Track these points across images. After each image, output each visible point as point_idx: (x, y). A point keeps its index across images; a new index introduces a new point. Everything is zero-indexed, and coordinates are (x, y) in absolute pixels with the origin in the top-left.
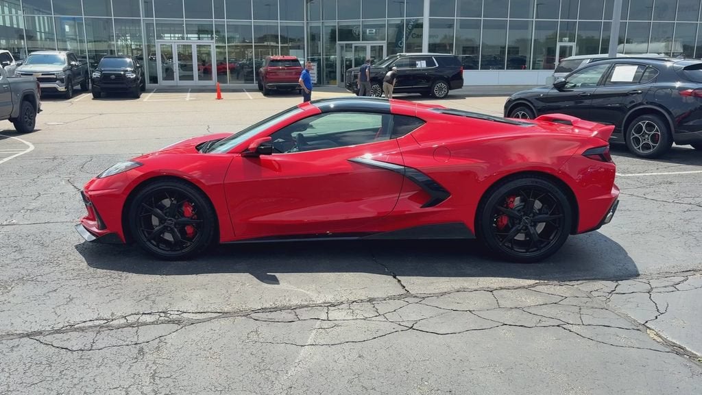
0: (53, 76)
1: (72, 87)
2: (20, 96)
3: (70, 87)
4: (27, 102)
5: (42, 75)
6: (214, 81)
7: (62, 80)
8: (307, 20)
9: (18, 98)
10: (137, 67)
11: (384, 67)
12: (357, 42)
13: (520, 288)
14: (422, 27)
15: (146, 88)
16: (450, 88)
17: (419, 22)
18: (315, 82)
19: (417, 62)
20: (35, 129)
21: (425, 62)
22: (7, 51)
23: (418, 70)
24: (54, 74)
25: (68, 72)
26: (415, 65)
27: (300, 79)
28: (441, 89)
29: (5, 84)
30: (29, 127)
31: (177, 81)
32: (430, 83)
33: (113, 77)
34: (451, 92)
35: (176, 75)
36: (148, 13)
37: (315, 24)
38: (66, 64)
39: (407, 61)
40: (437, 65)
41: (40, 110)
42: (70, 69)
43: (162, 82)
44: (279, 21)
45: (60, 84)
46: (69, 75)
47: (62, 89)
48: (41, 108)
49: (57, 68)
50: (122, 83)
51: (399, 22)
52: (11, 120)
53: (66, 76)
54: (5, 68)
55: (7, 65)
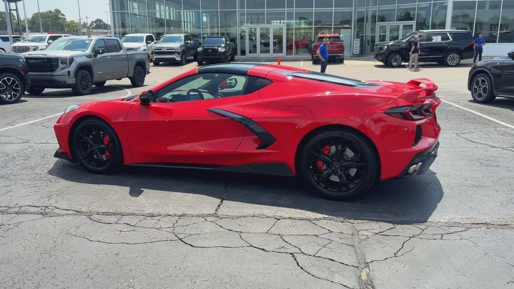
0: (173, 50)
1: (186, 58)
2: (133, 63)
3: (184, 57)
4: (139, 67)
5: (167, 49)
6: (283, 54)
7: (178, 53)
8: (355, 7)
9: (133, 64)
10: (227, 44)
11: (404, 41)
12: (393, 22)
13: (306, 219)
14: (447, 9)
15: (235, 59)
16: (462, 58)
17: (445, 4)
18: (358, 53)
19: (433, 37)
20: (144, 84)
21: (440, 37)
22: (151, 34)
23: (435, 43)
24: (174, 49)
26: (431, 40)
27: (318, 51)
28: (453, 59)
29: (124, 55)
30: (139, 83)
31: (258, 54)
32: (444, 53)
33: (210, 51)
34: (462, 62)
35: (258, 49)
36: (242, 7)
37: (360, 9)
38: (183, 43)
39: (425, 37)
40: (451, 39)
41: (148, 73)
42: (185, 46)
43: (248, 55)
44: (333, 8)
45: (178, 56)
46: (184, 49)
47: (178, 59)
48: (150, 71)
49: (176, 45)
50: (216, 55)
51: (427, 6)
52: (130, 78)
53: (182, 50)
54: (148, 45)
55: (149, 43)
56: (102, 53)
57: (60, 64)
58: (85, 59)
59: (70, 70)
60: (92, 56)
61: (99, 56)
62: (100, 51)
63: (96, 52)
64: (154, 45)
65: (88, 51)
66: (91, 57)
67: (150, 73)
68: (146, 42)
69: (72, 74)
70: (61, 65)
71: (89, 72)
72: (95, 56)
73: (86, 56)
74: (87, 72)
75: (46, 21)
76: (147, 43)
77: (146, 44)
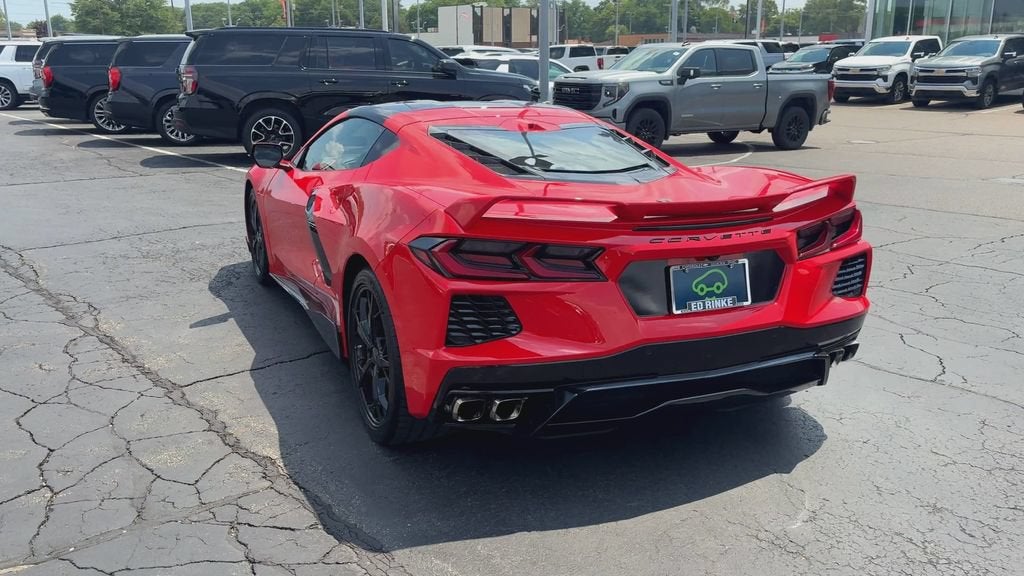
0: (962, 74)
1: (994, 92)
2: (781, 99)
4: (796, 108)
7: (974, 80)
9: (778, 101)
24: (963, 71)
25: (990, 69)
29: (758, 82)
38: (997, 55)
41: (823, 121)
42: (1001, 64)
45: (971, 85)
46: (993, 71)
47: (971, 92)
48: (828, 118)
49: (973, 62)
53: (985, 74)
54: (917, 61)
55: (920, 57)
56: (693, 77)
57: (603, 97)
58: (657, 89)
59: (617, 107)
60: (675, 83)
61: (689, 82)
62: (692, 72)
63: (684, 75)
64: (926, 61)
65: (670, 73)
66: (672, 84)
67: (825, 122)
68: (912, 55)
69: (620, 117)
70: (604, 99)
71: (660, 113)
72: (681, 81)
73: (660, 82)
74: (656, 113)
75: (828, 14)
76: (914, 58)
77: (910, 60)
